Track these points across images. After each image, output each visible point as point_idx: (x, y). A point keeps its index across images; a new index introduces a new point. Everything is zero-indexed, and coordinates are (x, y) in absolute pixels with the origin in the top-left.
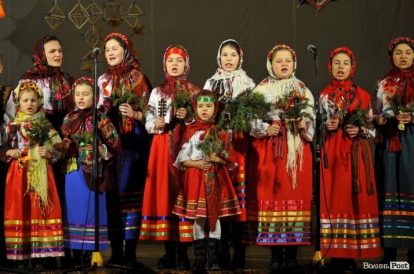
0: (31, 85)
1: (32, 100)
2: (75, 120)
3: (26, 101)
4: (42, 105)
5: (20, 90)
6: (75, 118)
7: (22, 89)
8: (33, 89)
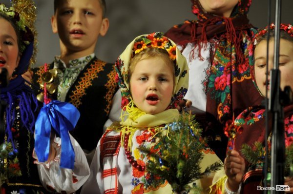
0: (160, 43)
1: (161, 78)
2: (256, 124)
3: (145, 78)
4: (184, 91)
5: (133, 55)
6: (256, 119)
7: (137, 51)
8: (164, 52)
